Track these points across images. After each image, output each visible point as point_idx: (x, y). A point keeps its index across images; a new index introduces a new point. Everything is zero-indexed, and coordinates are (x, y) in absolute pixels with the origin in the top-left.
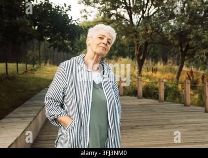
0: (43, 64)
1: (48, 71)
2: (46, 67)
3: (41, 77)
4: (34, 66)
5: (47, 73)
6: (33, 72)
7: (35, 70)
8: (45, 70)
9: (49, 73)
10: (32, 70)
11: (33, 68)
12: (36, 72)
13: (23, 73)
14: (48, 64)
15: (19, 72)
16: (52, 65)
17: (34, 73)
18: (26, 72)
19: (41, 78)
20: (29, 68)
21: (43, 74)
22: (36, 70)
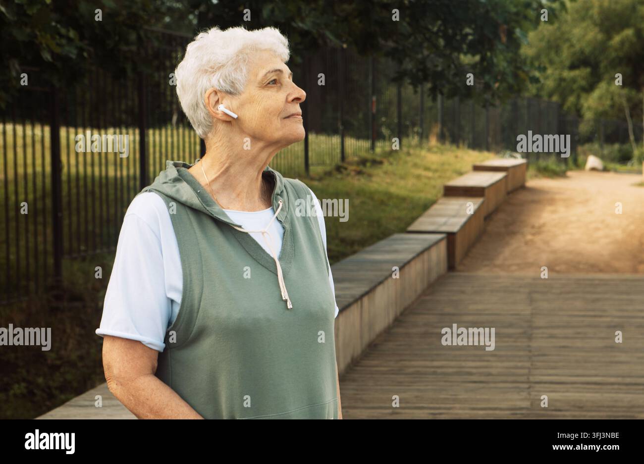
0: (415, 140)
1: (427, 169)
2: (423, 153)
3: (393, 190)
4: (373, 147)
5: (418, 177)
6: (368, 169)
7: (376, 163)
8: (415, 165)
9: (430, 174)
10: (363, 162)
11: (369, 156)
12: (378, 172)
13: (328, 174)
14: (433, 141)
15: (312, 168)
16: (448, 145)
17: (370, 176)
18: (339, 169)
19: (390, 196)
20: (355, 154)
21: (403, 177)
22: (381, 163)
